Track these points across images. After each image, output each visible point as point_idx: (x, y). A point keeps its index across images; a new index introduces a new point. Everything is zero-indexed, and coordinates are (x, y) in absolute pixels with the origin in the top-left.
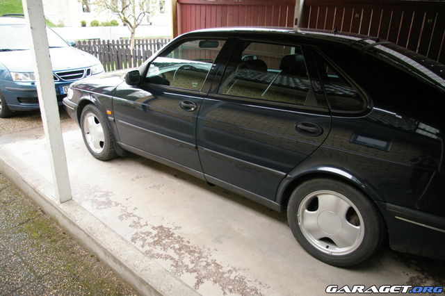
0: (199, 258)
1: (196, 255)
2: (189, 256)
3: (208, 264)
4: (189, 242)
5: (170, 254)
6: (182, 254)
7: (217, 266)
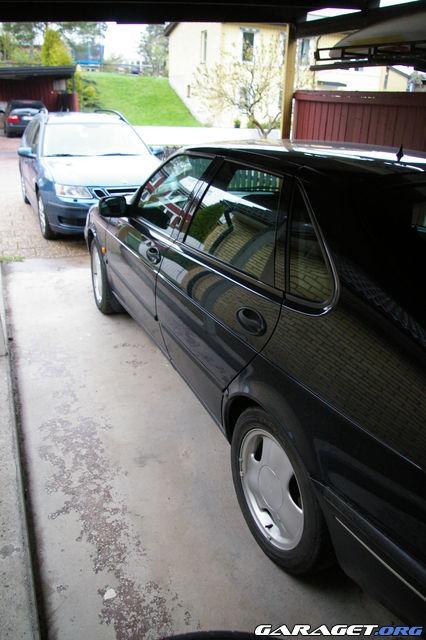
0: (96, 477)
1: (96, 472)
2: (86, 470)
3: (97, 491)
4: (102, 451)
5: (66, 461)
6: (81, 464)
7: (108, 496)
